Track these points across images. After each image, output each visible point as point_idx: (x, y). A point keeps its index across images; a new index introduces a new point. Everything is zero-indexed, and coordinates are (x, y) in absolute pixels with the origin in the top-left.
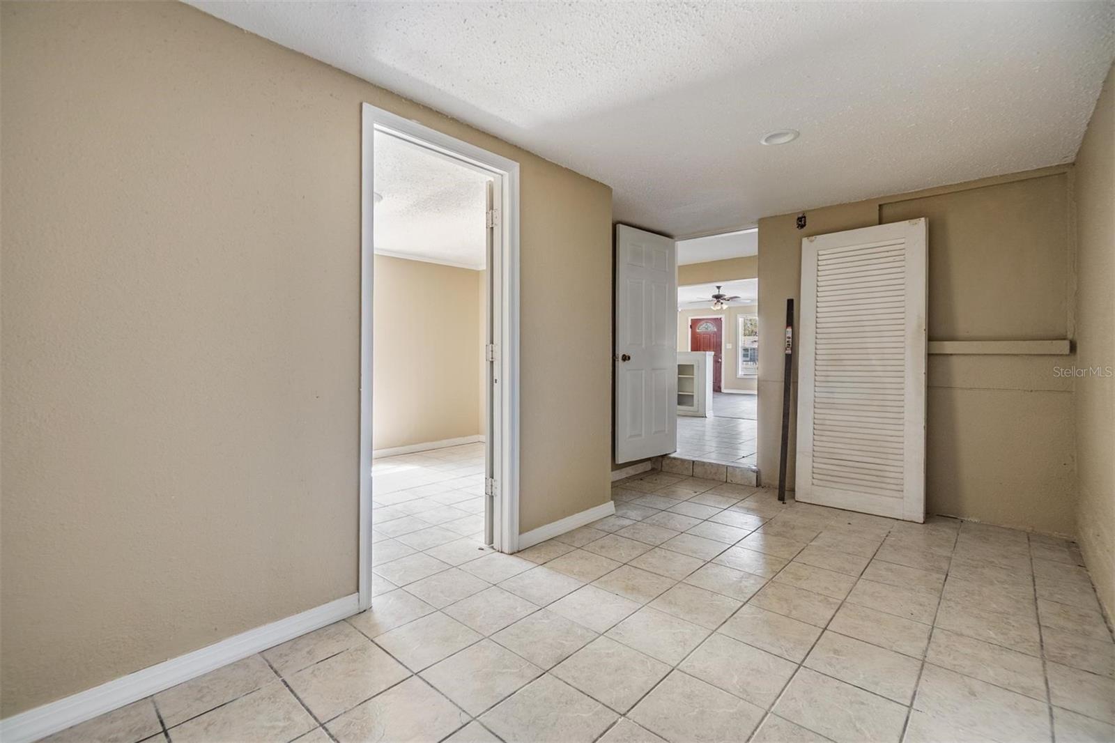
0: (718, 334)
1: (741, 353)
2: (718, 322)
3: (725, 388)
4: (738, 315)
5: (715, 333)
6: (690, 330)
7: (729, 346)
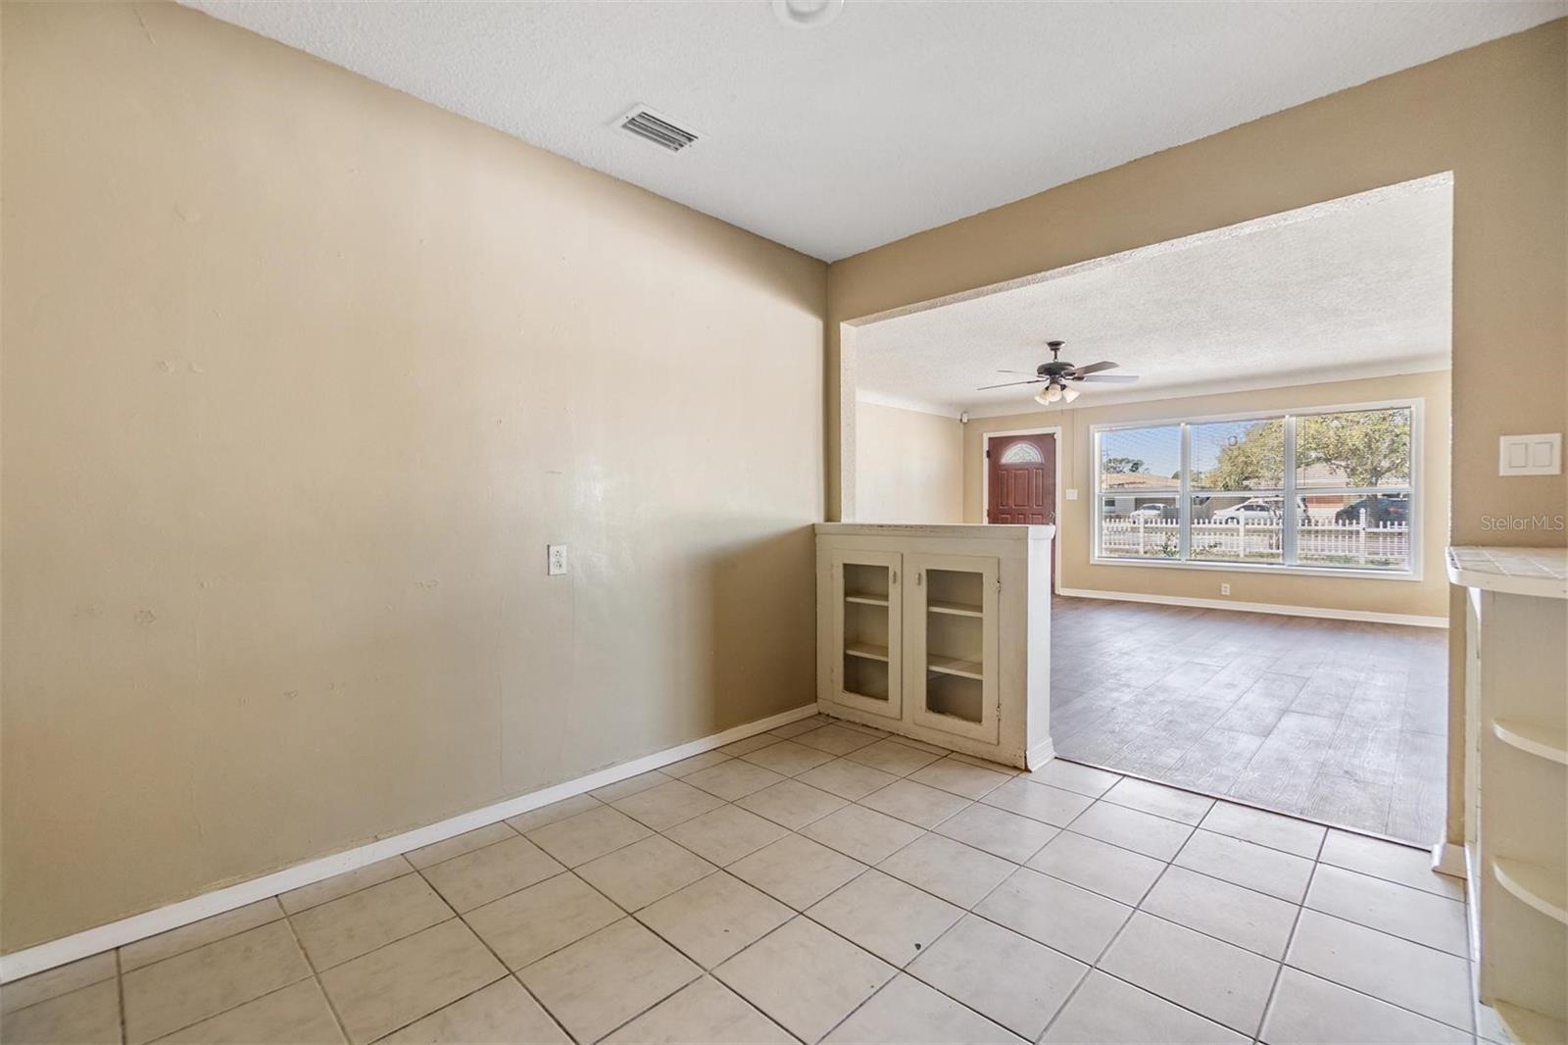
0: (1047, 469)
1: (1098, 508)
2: (1046, 442)
3: (1063, 587)
4: (1092, 427)
5: (1040, 467)
6: (986, 461)
7: (1072, 494)
